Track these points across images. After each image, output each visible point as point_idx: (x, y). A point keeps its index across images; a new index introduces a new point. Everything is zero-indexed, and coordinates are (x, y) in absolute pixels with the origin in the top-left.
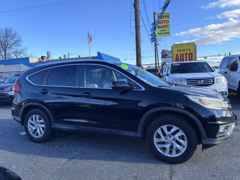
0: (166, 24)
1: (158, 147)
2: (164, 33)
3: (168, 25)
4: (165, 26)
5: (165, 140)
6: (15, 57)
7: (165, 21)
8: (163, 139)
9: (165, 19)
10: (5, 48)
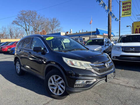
0: (129, 8)
1: (50, 88)
2: (127, 14)
3: (130, 9)
4: (128, 9)
5: (54, 84)
6: (57, 32)
7: (128, 6)
8: (53, 83)
9: (127, 5)
10: (53, 28)
